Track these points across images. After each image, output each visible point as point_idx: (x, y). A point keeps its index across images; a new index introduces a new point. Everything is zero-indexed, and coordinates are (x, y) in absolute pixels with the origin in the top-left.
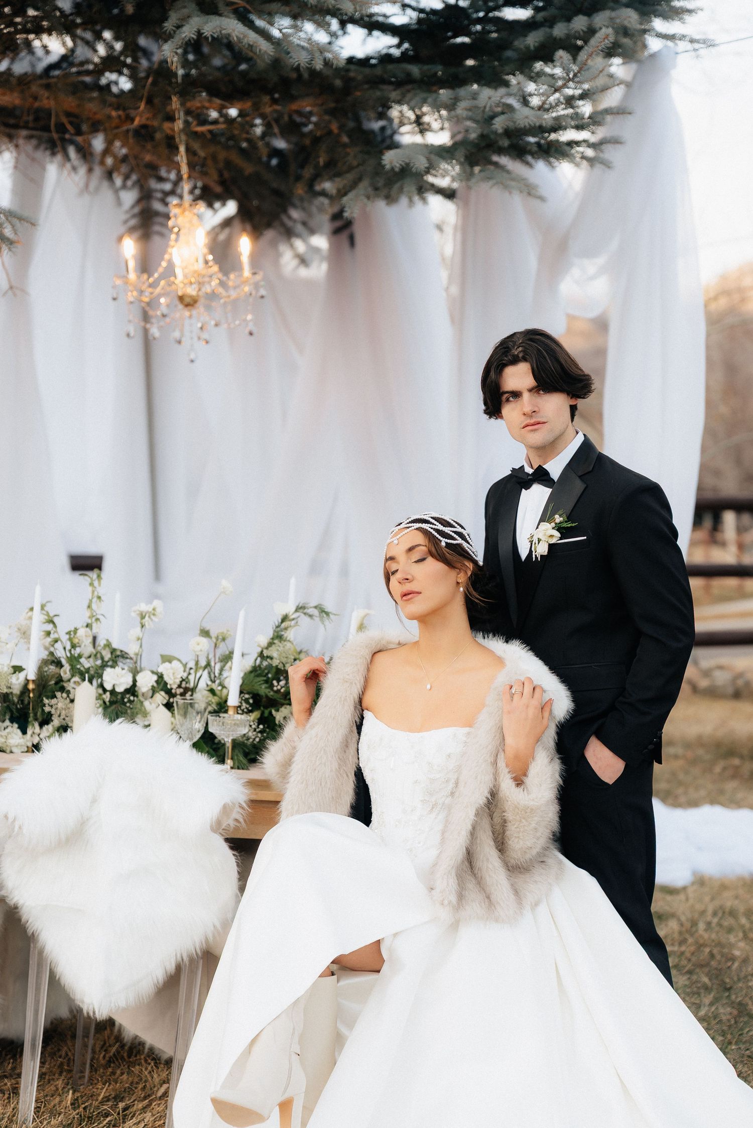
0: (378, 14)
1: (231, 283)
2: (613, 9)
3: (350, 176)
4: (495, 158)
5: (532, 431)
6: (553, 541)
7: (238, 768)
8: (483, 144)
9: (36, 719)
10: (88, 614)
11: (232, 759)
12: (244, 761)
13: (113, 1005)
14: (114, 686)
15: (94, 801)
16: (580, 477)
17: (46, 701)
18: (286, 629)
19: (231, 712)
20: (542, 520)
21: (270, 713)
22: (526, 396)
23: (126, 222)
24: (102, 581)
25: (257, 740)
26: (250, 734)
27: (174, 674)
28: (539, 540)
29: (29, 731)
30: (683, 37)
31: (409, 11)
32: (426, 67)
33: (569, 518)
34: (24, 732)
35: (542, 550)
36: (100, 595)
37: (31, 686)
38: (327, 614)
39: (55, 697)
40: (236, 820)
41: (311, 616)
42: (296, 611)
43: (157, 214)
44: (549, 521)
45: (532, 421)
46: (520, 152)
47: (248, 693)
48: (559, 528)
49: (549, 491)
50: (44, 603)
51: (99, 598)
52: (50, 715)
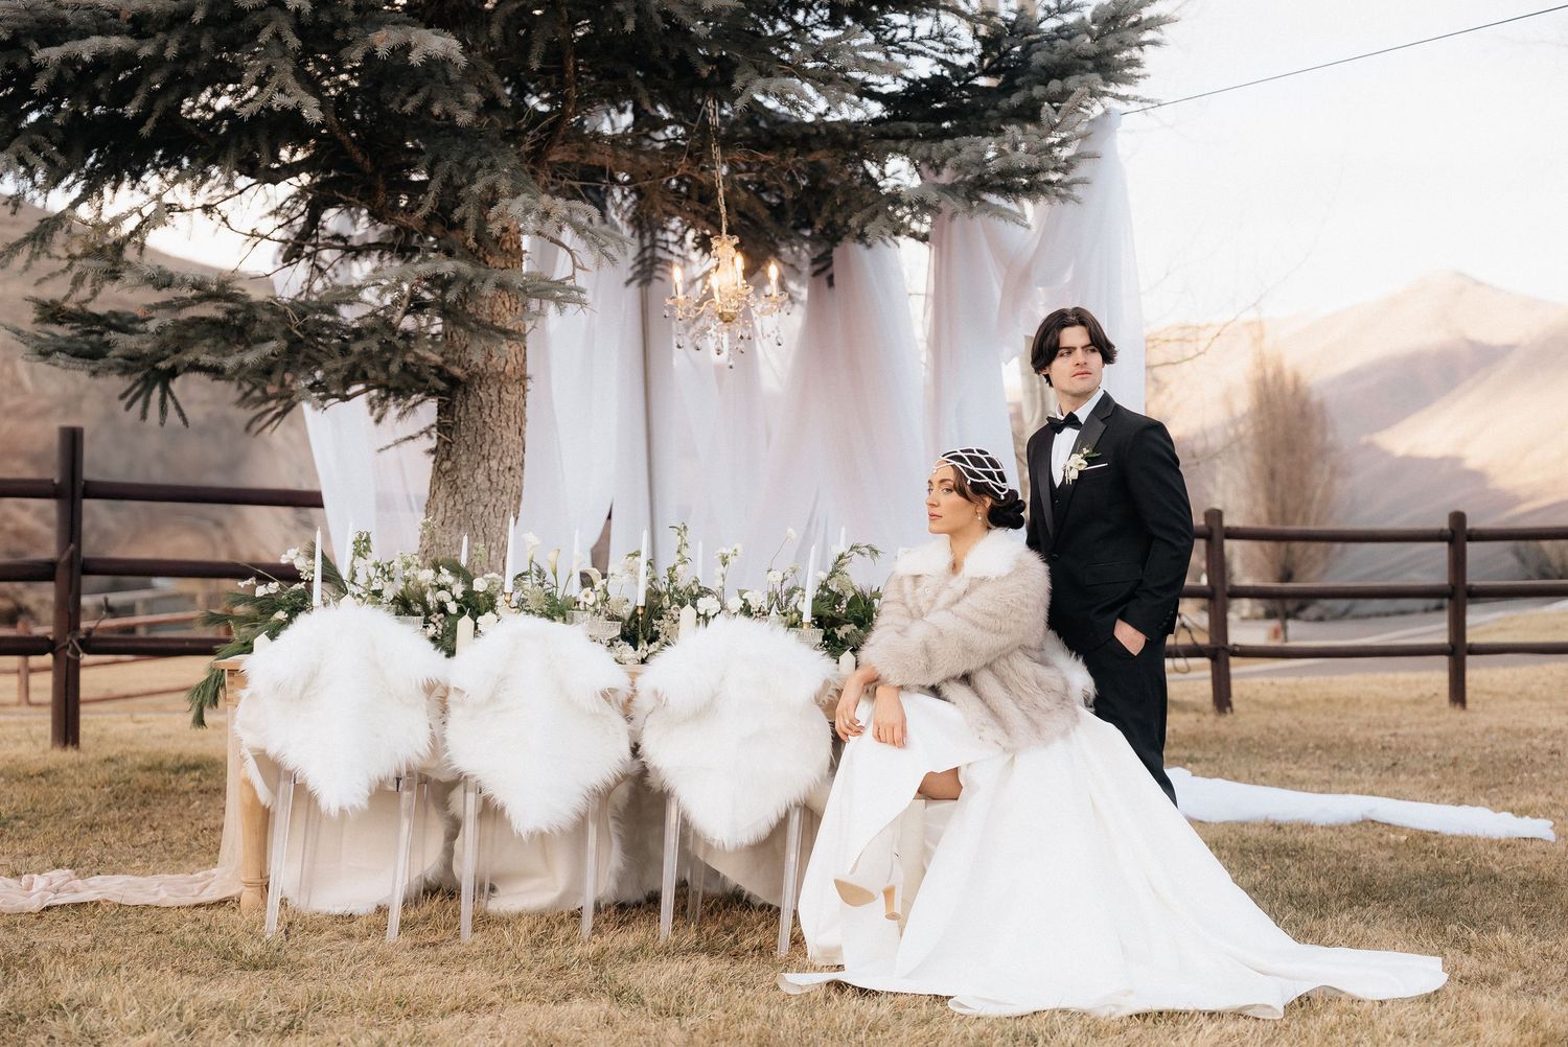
0: (872, 84)
2: (1081, 75)
3: (868, 211)
4: (985, 196)
5: (1082, 378)
6: (1082, 468)
8: (978, 183)
9: (645, 638)
14: (705, 610)
15: (722, 679)
16: (1102, 420)
17: (655, 622)
18: (843, 565)
19: (805, 627)
20: (1073, 452)
21: (833, 632)
22: (1079, 351)
23: (633, 267)
28: (1071, 468)
29: (640, 648)
30: (1135, 98)
31: (899, 81)
32: (921, 125)
33: (1094, 451)
34: (636, 649)
35: (1074, 475)
36: (686, 542)
37: (640, 612)
38: (876, 552)
39: (662, 618)
40: (831, 696)
41: (862, 554)
42: (851, 549)
43: (661, 260)
44: (1079, 453)
45: (1083, 370)
46: (1008, 190)
47: (817, 613)
48: (1086, 458)
49: (1077, 432)
51: (686, 545)
52: (657, 632)
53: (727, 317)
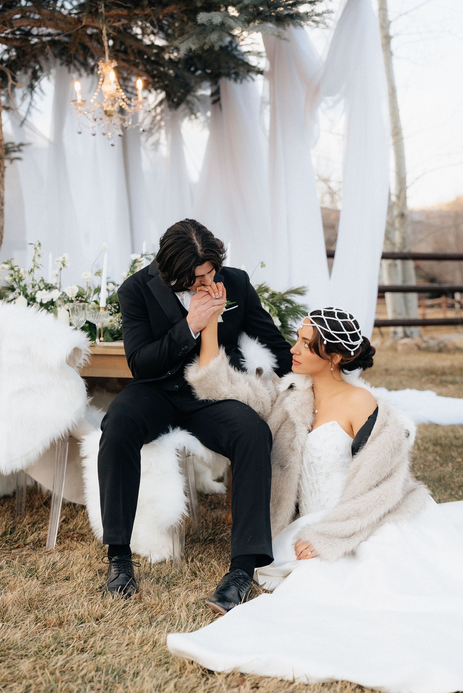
1: (133, 104)
7: (106, 341)
10: (32, 265)
11: (103, 337)
12: (110, 338)
13: (13, 467)
14: (41, 299)
18: (137, 267)
19: (101, 310)
24: (41, 247)
25: (120, 328)
26: (116, 324)
27: (72, 292)
36: (40, 254)
47: (116, 303)
50: (9, 260)
53: (108, 113)
